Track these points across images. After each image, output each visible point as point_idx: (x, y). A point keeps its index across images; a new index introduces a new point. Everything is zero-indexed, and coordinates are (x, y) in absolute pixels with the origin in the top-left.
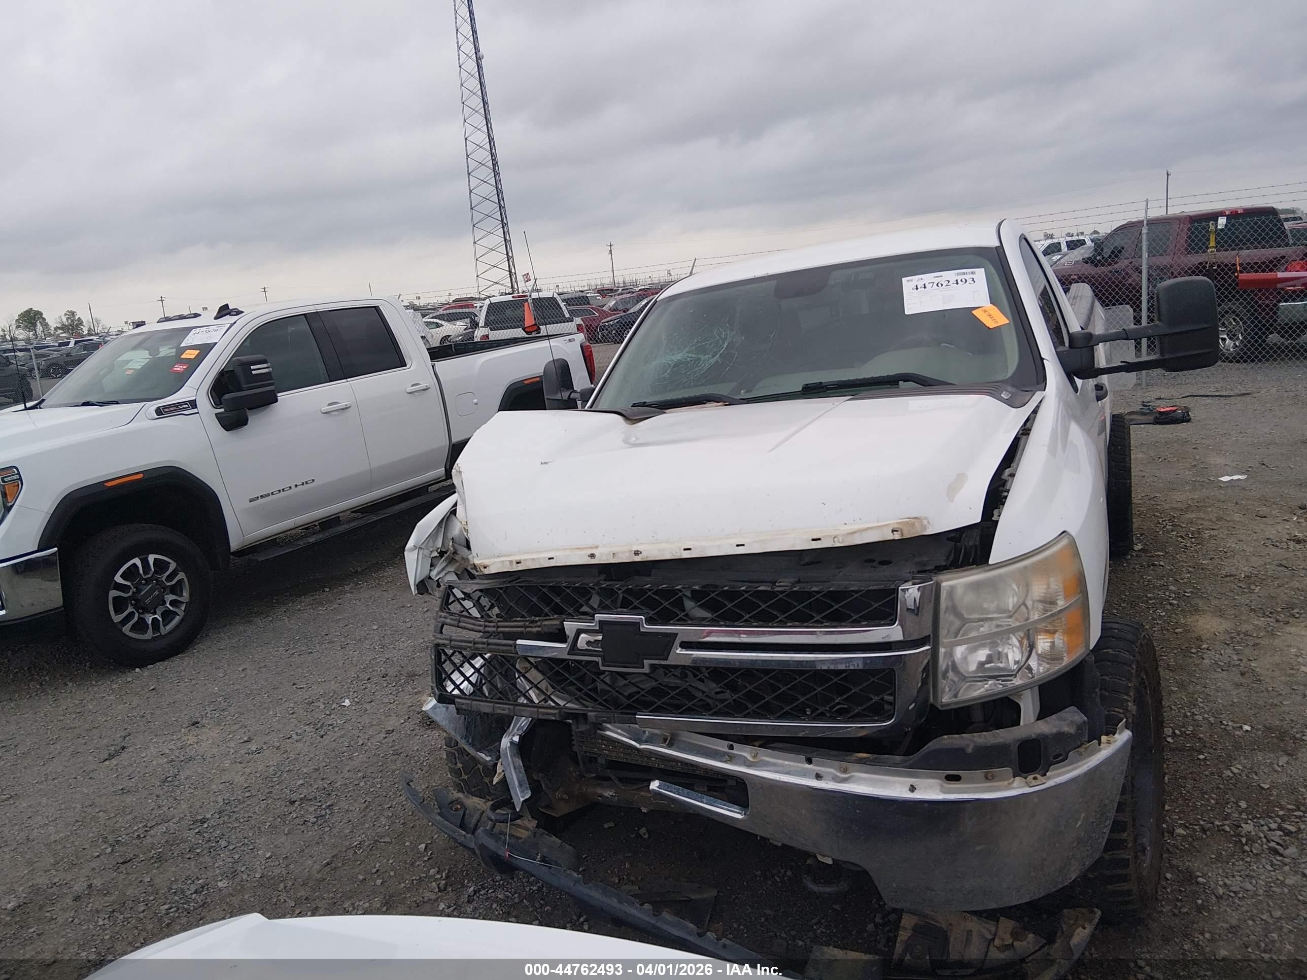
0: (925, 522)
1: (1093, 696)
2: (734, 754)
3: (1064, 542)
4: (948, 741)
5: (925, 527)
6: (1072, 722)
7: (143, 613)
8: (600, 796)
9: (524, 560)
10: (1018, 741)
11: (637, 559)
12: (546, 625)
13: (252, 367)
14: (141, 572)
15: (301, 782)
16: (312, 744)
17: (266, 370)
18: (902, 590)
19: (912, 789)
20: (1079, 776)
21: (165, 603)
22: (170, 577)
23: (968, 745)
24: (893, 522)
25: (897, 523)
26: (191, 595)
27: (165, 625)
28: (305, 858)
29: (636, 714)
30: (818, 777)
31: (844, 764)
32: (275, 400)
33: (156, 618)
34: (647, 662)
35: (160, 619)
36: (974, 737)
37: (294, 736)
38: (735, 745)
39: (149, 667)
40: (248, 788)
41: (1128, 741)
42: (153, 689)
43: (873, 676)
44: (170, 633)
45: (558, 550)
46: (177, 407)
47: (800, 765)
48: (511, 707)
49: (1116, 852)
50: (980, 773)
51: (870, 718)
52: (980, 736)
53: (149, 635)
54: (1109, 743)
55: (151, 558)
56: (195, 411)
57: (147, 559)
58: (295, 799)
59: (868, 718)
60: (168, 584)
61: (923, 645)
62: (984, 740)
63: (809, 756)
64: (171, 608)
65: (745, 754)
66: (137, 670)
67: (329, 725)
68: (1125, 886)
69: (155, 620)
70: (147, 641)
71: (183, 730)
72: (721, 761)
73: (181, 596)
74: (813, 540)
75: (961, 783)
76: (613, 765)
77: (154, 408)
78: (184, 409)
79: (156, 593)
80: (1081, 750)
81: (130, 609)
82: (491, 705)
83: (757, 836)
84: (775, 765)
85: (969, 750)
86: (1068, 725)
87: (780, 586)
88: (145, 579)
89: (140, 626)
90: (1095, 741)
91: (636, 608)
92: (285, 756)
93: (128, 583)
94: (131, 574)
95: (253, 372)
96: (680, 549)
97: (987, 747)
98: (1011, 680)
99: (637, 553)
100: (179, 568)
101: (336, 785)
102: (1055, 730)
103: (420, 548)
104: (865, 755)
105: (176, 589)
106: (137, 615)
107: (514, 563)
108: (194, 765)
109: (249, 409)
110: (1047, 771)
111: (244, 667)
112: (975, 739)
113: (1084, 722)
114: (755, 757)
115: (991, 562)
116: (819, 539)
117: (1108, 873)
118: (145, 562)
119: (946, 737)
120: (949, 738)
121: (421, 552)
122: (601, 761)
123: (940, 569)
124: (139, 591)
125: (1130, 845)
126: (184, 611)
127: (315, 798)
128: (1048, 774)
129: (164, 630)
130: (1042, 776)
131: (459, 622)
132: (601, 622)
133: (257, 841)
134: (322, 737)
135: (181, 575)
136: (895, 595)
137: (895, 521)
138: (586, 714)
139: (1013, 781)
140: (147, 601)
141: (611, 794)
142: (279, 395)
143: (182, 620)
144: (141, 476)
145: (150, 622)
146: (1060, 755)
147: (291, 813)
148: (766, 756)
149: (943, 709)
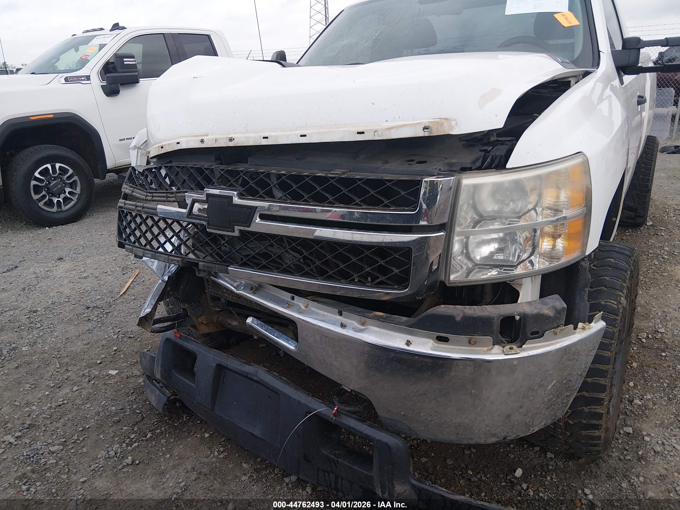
0: (453, 123)
1: (583, 293)
2: (293, 303)
3: (578, 160)
4: (443, 309)
5: (452, 128)
6: (554, 308)
7: (52, 196)
8: (230, 325)
9: (165, 145)
10: (503, 316)
11: (231, 144)
12: (178, 196)
13: (125, 60)
14: (51, 172)
15: (99, 297)
16: (116, 277)
17: (134, 63)
18: (425, 181)
19: (408, 343)
20: (551, 351)
21: (65, 192)
22: (69, 178)
23: (458, 315)
24: (426, 121)
25: (429, 122)
26: (82, 190)
27: (65, 206)
28: (78, 340)
29: (229, 266)
30: (343, 326)
31: (363, 319)
32: (138, 82)
33: (59, 200)
34: (236, 228)
35: (62, 201)
36: (466, 308)
37: (109, 273)
38: (296, 297)
39: (54, 227)
40: (68, 297)
41: (601, 330)
42: (49, 239)
43: (396, 253)
44: (68, 210)
45: (184, 137)
46: (78, 78)
47: (334, 316)
48: (154, 253)
49: (594, 407)
50: (464, 338)
51: (391, 287)
52: (470, 308)
53: (55, 209)
54: (584, 329)
55: (58, 165)
56: (89, 82)
57: (55, 165)
58: (91, 306)
59: (389, 287)
60: (67, 182)
61: (439, 231)
62: (472, 312)
63: (341, 309)
64: (69, 196)
65: (301, 304)
66: (47, 228)
67: (131, 269)
68: (597, 433)
69: (58, 201)
70: (53, 213)
71: (53, 262)
72: (283, 307)
73: (76, 189)
74: (358, 133)
75: (449, 345)
76: (229, 303)
77: (64, 77)
78: (82, 80)
79: (59, 186)
80: (558, 330)
81: (44, 193)
82: (143, 250)
83: (305, 365)
84: (317, 314)
85: (458, 319)
86: (548, 309)
87: (333, 174)
88: (53, 177)
89: (50, 203)
90: (571, 326)
91: (231, 185)
92: (98, 282)
93: (43, 178)
94: (45, 172)
95: (125, 63)
96: (260, 137)
97: (474, 318)
98: (513, 270)
99: (231, 140)
100: (74, 173)
101: (118, 301)
102: (535, 312)
103: (139, 148)
104: (381, 314)
105: (73, 185)
106: (48, 197)
107: (160, 148)
108: (48, 280)
109: (121, 85)
110: (524, 344)
111: (103, 233)
112: (466, 310)
113: (564, 308)
114: (306, 307)
115: (508, 166)
116: (363, 133)
117: (584, 422)
118: (53, 167)
119: (443, 306)
120: (445, 307)
121: (140, 151)
122: (223, 300)
123: (464, 170)
124: (50, 183)
125: (605, 403)
126: (77, 199)
127: (102, 307)
128: (523, 346)
129: (64, 208)
130: (518, 347)
131: (133, 192)
132: (208, 195)
133: (58, 327)
134: (124, 274)
135: (76, 178)
136: (420, 186)
137: (427, 121)
138: (198, 263)
139: (492, 349)
140: (54, 190)
141: (236, 324)
142: (140, 79)
143: (76, 204)
144: (52, 116)
145: (55, 202)
146: (538, 333)
147: (84, 314)
148: (314, 307)
149: (450, 285)
